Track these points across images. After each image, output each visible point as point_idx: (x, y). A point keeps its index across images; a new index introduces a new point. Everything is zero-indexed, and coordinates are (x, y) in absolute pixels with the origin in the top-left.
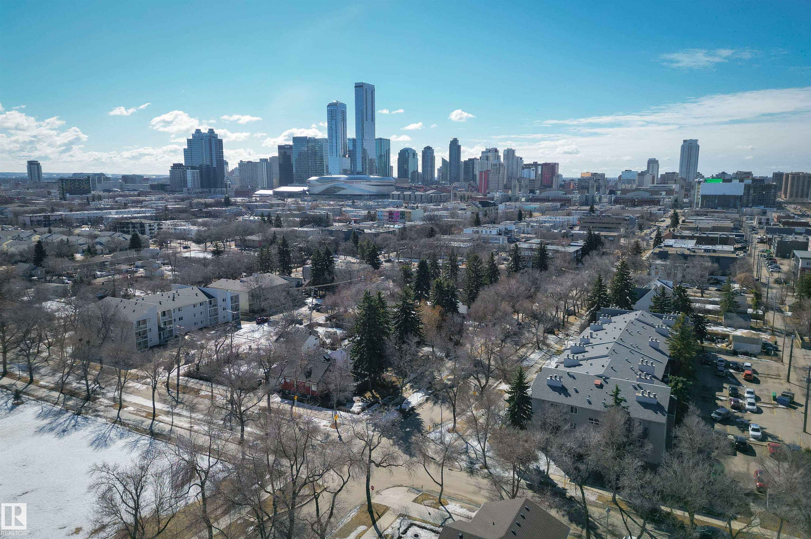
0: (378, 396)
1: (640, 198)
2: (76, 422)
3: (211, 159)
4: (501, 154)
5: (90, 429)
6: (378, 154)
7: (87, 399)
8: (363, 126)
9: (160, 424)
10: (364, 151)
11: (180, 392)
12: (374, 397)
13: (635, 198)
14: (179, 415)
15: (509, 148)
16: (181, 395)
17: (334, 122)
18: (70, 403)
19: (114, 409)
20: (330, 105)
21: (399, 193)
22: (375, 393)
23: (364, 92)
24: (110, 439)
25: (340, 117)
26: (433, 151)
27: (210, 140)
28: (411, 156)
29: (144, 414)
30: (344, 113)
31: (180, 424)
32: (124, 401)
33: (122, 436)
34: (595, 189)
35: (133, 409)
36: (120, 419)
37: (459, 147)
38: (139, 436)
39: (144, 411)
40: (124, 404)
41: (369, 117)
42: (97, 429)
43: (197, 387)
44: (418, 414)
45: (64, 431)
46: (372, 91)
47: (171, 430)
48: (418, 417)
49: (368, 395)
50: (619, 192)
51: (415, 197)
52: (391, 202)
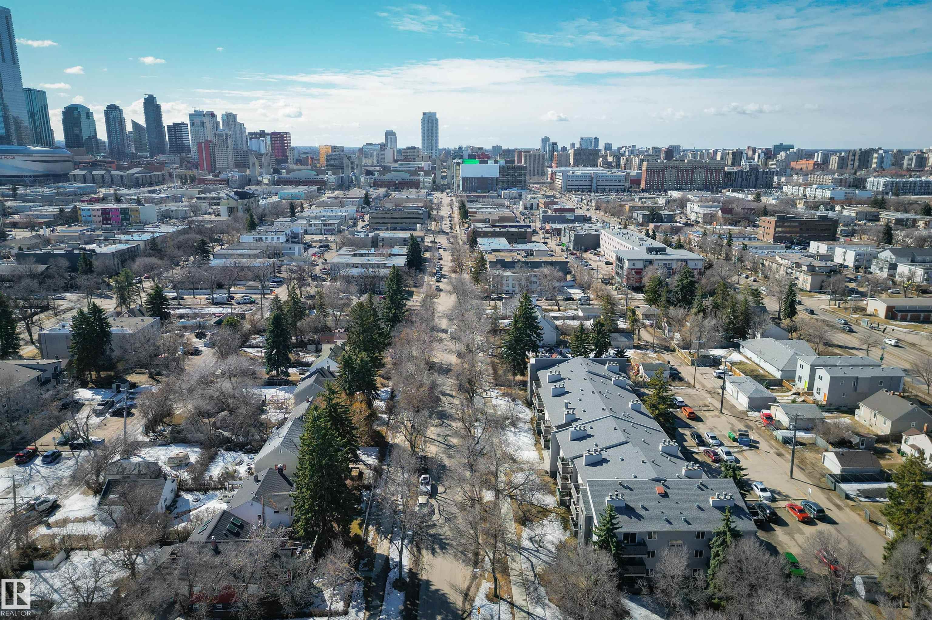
1: (399, 179)
4: (219, 119)
10: (5, 107)
13: (395, 179)
15: (228, 111)
21: (84, 172)
26: (120, 111)
28: (84, 116)
34: (350, 169)
37: (158, 107)
41: (8, 57)
50: (376, 173)
51: (112, 178)
52: (79, 188)
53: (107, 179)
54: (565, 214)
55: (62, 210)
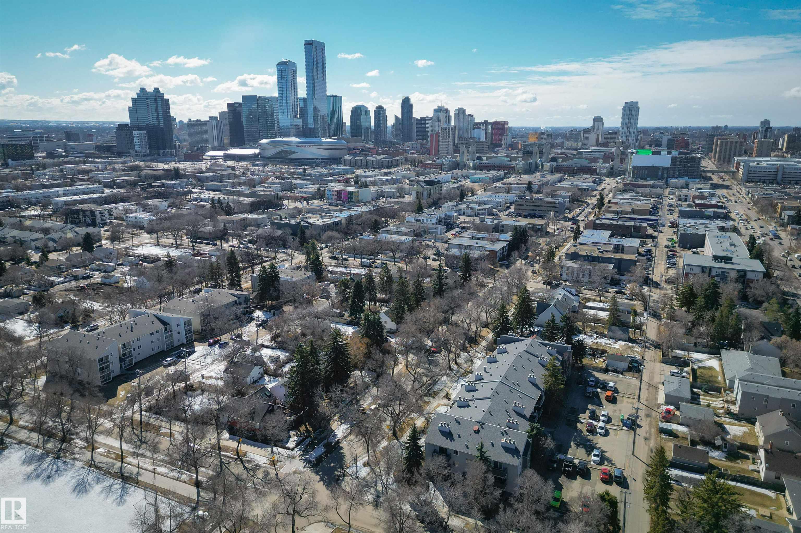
0: (311, 429)
1: (579, 166)
2: (58, 467)
3: (158, 120)
5: (70, 474)
6: (330, 111)
7: (63, 440)
8: (314, 84)
9: (129, 466)
10: (315, 109)
11: (143, 430)
12: (307, 431)
13: (574, 165)
14: (144, 456)
16: (144, 433)
17: (284, 81)
18: (50, 445)
19: (88, 451)
20: (279, 64)
21: (350, 158)
22: (308, 426)
23: (314, 49)
24: (89, 485)
25: (290, 77)
26: (384, 110)
27: (156, 100)
28: (363, 113)
29: (113, 456)
30: (294, 73)
31: (145, 466)
32: (96, 441)
33: (98, 481)
34: (538, 156)
35: (103, 450)
36: (94, 462)
37: (411, 106)
38: (112, 480)
39: (114, 453)
40: (96, 445)
41: (320, 75)
42: (77, 474)
43: (157, 423)
44: (342, 448)
45: (49, 477)
46: (322, 49)
47: (138, 473)
48: (342, 451)
49: (303, 428)
50: (560, 160)
51: (367, 162)
52: (343, 169)
53: (364, 162)
54: (703, 210)
55: (319, 189)
